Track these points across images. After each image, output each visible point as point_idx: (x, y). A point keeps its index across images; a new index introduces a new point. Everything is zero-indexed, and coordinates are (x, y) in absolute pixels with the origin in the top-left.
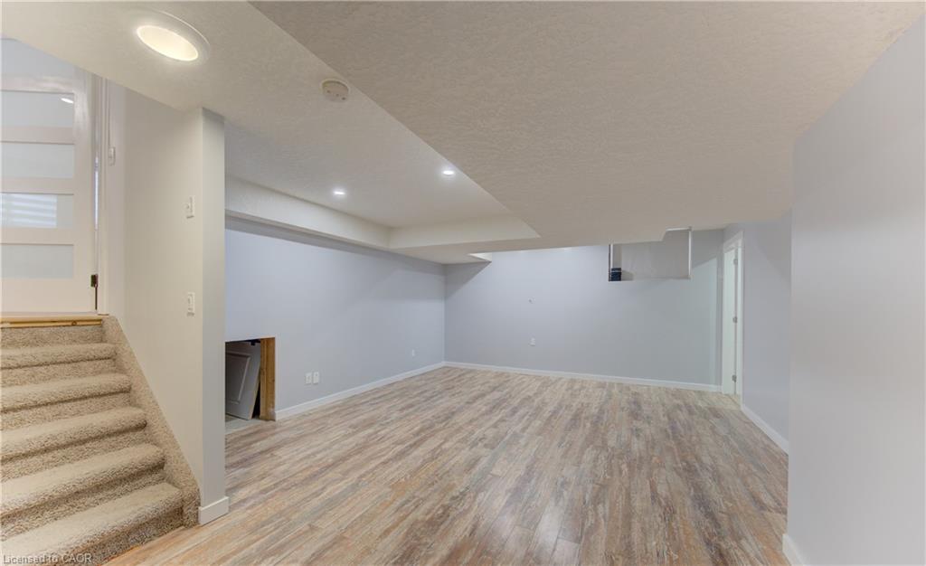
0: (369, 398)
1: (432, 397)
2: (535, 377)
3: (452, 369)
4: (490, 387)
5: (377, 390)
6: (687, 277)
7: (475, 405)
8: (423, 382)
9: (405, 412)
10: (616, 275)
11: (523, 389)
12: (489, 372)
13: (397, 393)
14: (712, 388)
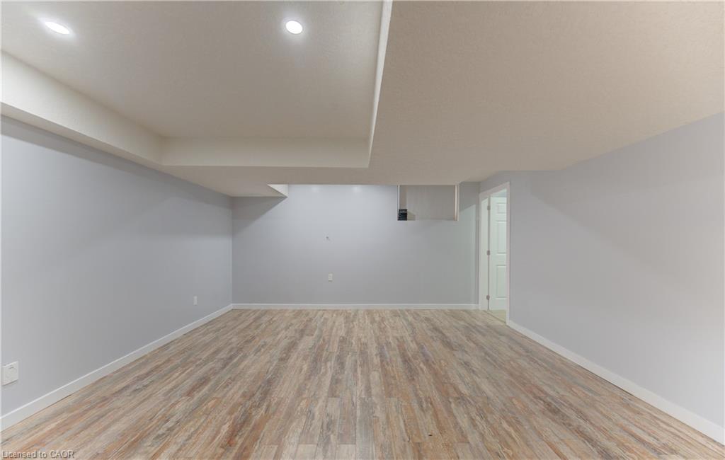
0: (129, 380)
1: (231, 358)
2: (334, 311)
3: (242, 312)
4: (296, 331)
5: (144, 361)
6: (454, 219)
7: (291, 361)
8: (212, 335)
9: (197, 396)
10: (403, 215)
11: (332, 329)
12: (286, 310)
13: (177, 362)
14: (472, 307)
